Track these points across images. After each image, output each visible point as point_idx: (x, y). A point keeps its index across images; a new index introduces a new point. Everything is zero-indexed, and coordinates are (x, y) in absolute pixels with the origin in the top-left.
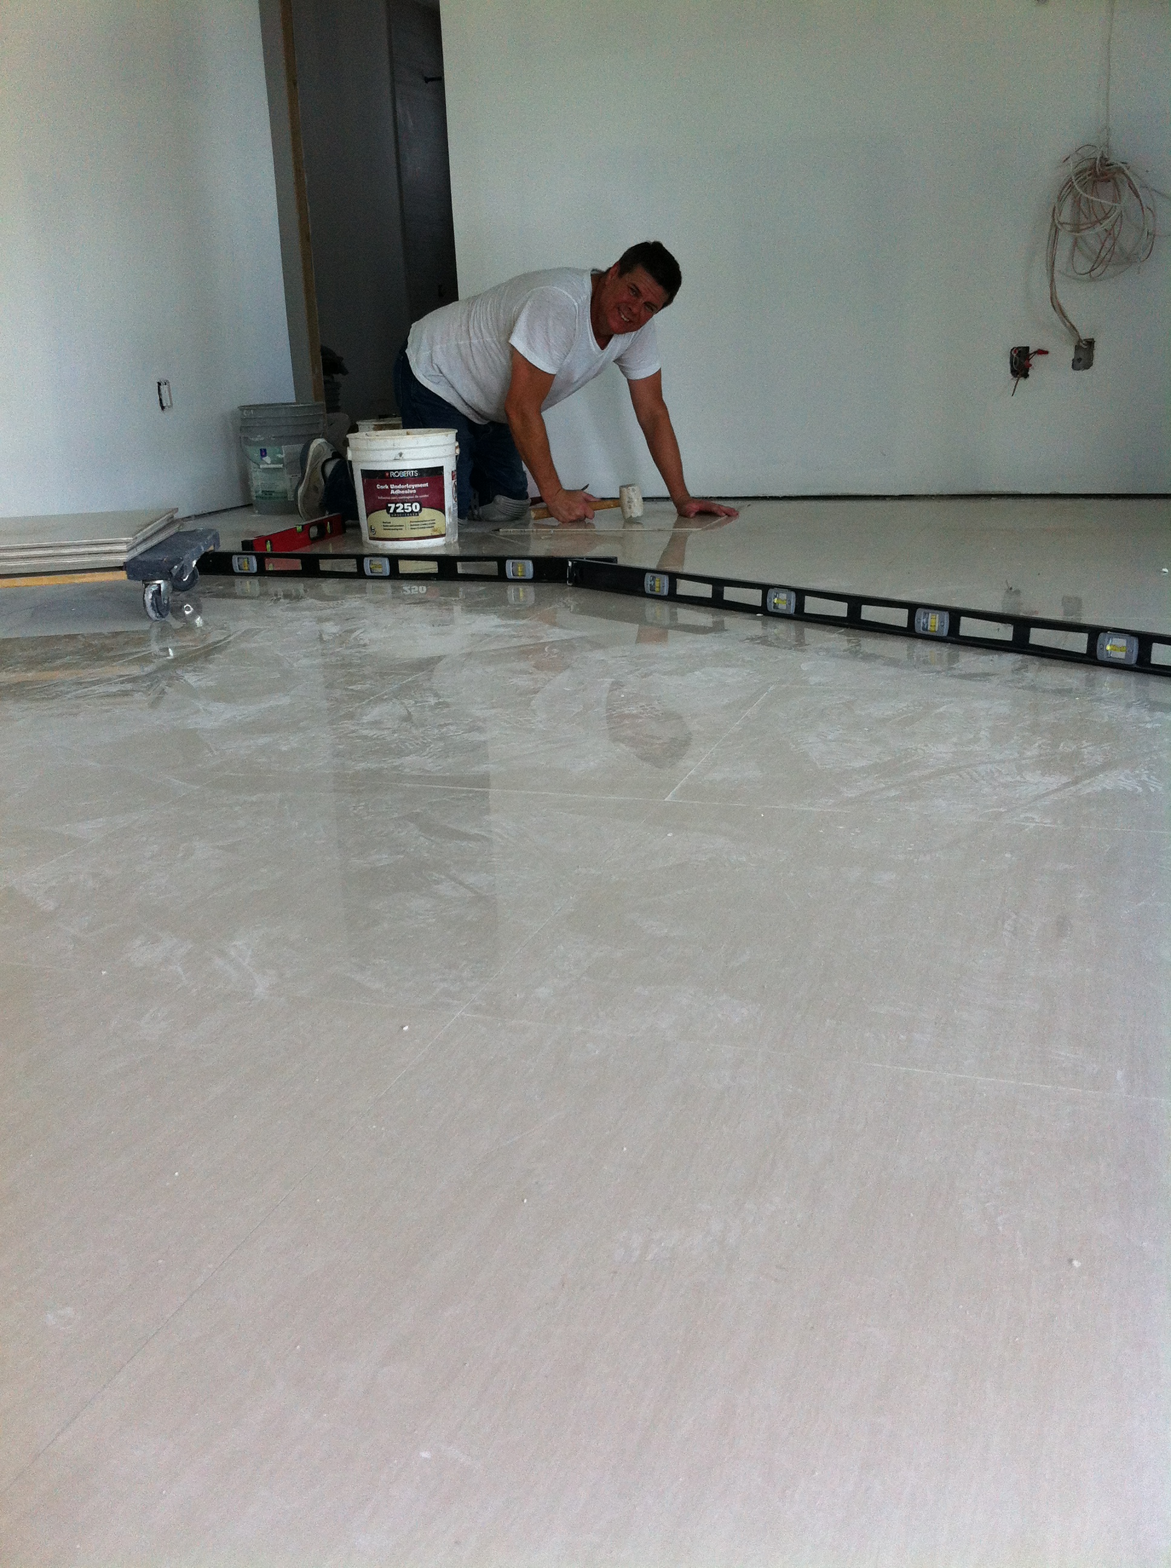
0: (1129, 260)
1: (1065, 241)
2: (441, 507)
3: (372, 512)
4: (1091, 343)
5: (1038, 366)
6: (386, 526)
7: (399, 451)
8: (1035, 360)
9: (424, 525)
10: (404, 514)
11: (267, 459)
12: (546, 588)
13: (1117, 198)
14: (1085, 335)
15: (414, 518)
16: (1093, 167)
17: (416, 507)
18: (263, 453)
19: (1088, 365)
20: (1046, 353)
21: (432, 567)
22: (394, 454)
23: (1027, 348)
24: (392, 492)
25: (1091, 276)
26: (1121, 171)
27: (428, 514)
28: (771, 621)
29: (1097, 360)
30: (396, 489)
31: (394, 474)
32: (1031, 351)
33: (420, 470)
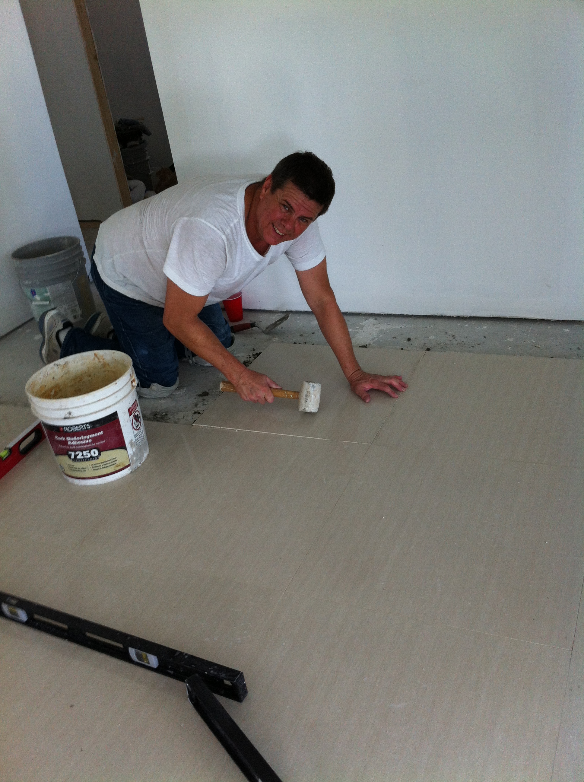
2: (121, 446)
6: (70, 468)
7: (68, 411)
9: (106, 464)
10: (84, 460)
15: (94, 462)
17: (95, 452)
22: (63, 414)
24: (69, 442)
27: (108, 455)
30: (73, 441)
31: (68, 429)
33: (91, 423)
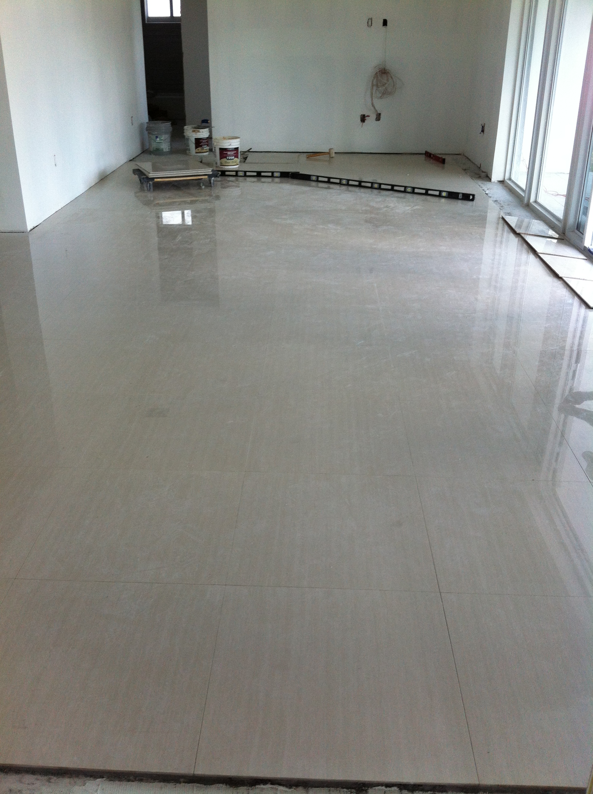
0: (390, 94)
1: (375, 88)
2: (238, 157)
3: (222, 159)
4: (380, 114)
5: (368, 120)
6: (226, 162)
8: (367, 118)
9: (236, 162)
10: (230, 159)
11: (158, 139)
12: (283, 179)
13: (388, 80)
14: (379, 112)
15: (232, 160)
16: (382, 70)
17: (233, 157)
18: (157, 137)
19: (379, 120)
20: (369, 116)
21: (255, 174)
22: (229, 144)
23: (364, 115)
24: (228, 154)
25: (381, 97)
26: (388, 72)
27: (236, 159)
28: (342, 186)
29: (381, 119)
30: (229, 153)
31: (228, 149)
32: (366, 116)
33: (234, 148)
